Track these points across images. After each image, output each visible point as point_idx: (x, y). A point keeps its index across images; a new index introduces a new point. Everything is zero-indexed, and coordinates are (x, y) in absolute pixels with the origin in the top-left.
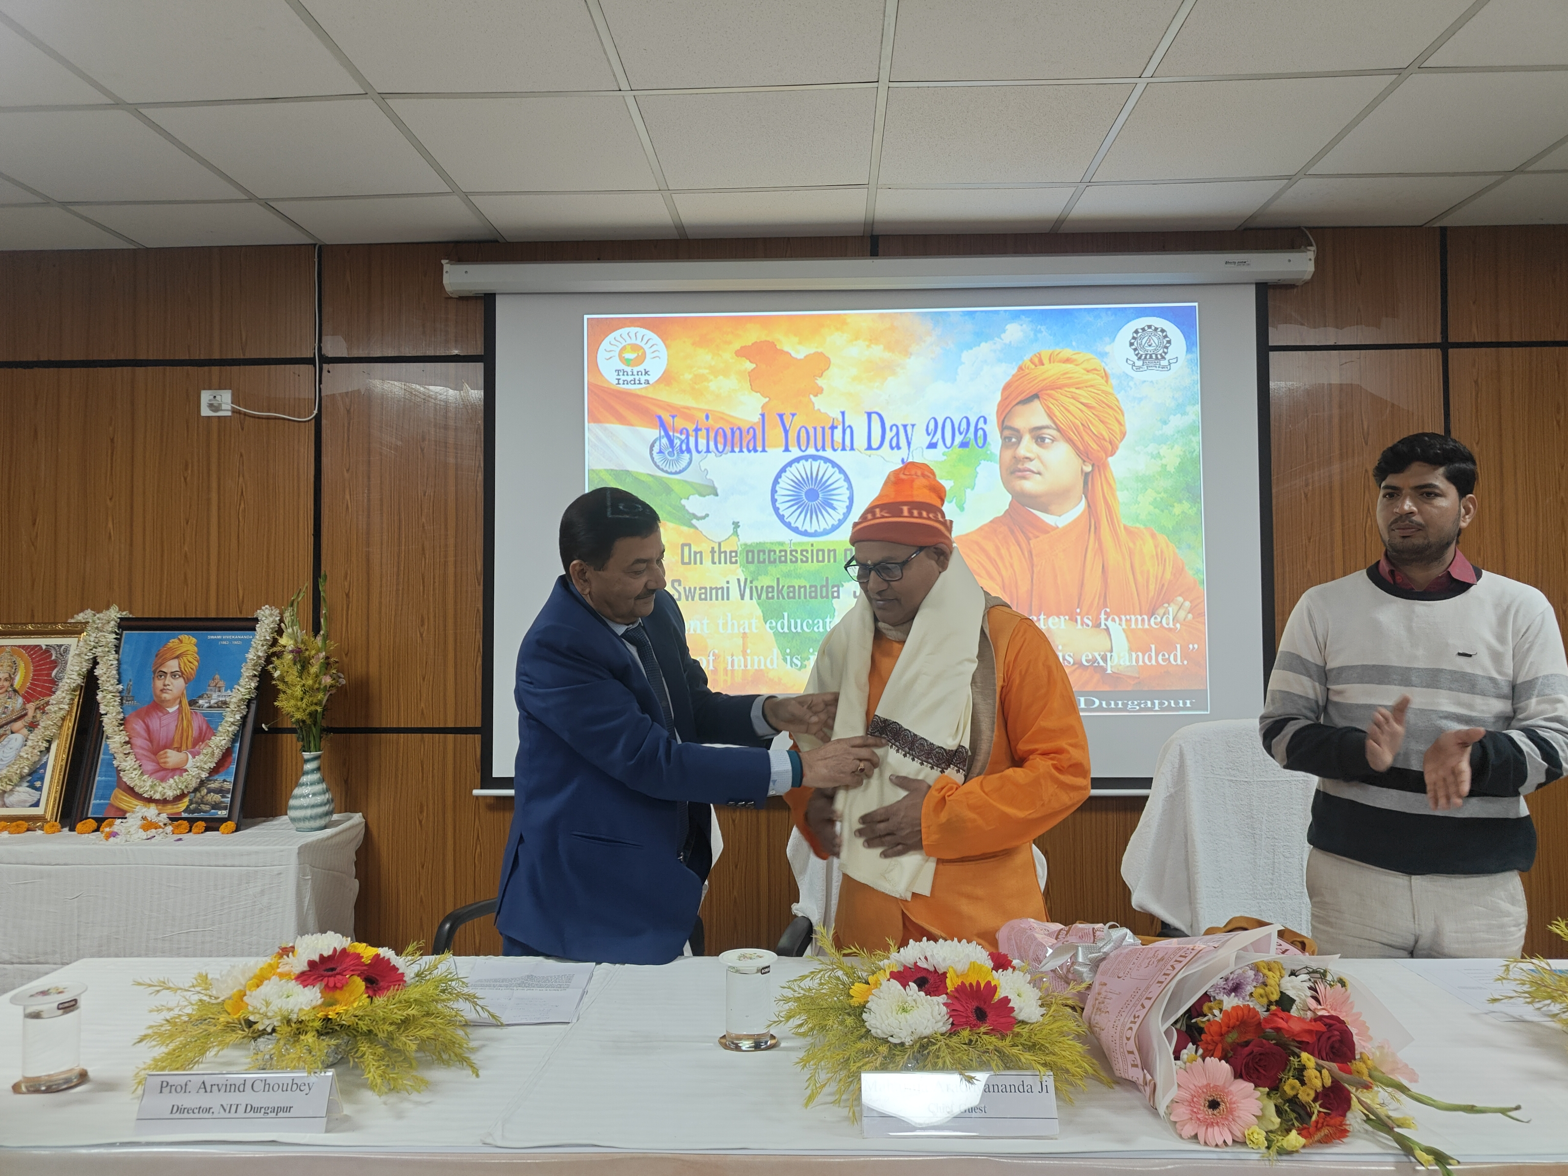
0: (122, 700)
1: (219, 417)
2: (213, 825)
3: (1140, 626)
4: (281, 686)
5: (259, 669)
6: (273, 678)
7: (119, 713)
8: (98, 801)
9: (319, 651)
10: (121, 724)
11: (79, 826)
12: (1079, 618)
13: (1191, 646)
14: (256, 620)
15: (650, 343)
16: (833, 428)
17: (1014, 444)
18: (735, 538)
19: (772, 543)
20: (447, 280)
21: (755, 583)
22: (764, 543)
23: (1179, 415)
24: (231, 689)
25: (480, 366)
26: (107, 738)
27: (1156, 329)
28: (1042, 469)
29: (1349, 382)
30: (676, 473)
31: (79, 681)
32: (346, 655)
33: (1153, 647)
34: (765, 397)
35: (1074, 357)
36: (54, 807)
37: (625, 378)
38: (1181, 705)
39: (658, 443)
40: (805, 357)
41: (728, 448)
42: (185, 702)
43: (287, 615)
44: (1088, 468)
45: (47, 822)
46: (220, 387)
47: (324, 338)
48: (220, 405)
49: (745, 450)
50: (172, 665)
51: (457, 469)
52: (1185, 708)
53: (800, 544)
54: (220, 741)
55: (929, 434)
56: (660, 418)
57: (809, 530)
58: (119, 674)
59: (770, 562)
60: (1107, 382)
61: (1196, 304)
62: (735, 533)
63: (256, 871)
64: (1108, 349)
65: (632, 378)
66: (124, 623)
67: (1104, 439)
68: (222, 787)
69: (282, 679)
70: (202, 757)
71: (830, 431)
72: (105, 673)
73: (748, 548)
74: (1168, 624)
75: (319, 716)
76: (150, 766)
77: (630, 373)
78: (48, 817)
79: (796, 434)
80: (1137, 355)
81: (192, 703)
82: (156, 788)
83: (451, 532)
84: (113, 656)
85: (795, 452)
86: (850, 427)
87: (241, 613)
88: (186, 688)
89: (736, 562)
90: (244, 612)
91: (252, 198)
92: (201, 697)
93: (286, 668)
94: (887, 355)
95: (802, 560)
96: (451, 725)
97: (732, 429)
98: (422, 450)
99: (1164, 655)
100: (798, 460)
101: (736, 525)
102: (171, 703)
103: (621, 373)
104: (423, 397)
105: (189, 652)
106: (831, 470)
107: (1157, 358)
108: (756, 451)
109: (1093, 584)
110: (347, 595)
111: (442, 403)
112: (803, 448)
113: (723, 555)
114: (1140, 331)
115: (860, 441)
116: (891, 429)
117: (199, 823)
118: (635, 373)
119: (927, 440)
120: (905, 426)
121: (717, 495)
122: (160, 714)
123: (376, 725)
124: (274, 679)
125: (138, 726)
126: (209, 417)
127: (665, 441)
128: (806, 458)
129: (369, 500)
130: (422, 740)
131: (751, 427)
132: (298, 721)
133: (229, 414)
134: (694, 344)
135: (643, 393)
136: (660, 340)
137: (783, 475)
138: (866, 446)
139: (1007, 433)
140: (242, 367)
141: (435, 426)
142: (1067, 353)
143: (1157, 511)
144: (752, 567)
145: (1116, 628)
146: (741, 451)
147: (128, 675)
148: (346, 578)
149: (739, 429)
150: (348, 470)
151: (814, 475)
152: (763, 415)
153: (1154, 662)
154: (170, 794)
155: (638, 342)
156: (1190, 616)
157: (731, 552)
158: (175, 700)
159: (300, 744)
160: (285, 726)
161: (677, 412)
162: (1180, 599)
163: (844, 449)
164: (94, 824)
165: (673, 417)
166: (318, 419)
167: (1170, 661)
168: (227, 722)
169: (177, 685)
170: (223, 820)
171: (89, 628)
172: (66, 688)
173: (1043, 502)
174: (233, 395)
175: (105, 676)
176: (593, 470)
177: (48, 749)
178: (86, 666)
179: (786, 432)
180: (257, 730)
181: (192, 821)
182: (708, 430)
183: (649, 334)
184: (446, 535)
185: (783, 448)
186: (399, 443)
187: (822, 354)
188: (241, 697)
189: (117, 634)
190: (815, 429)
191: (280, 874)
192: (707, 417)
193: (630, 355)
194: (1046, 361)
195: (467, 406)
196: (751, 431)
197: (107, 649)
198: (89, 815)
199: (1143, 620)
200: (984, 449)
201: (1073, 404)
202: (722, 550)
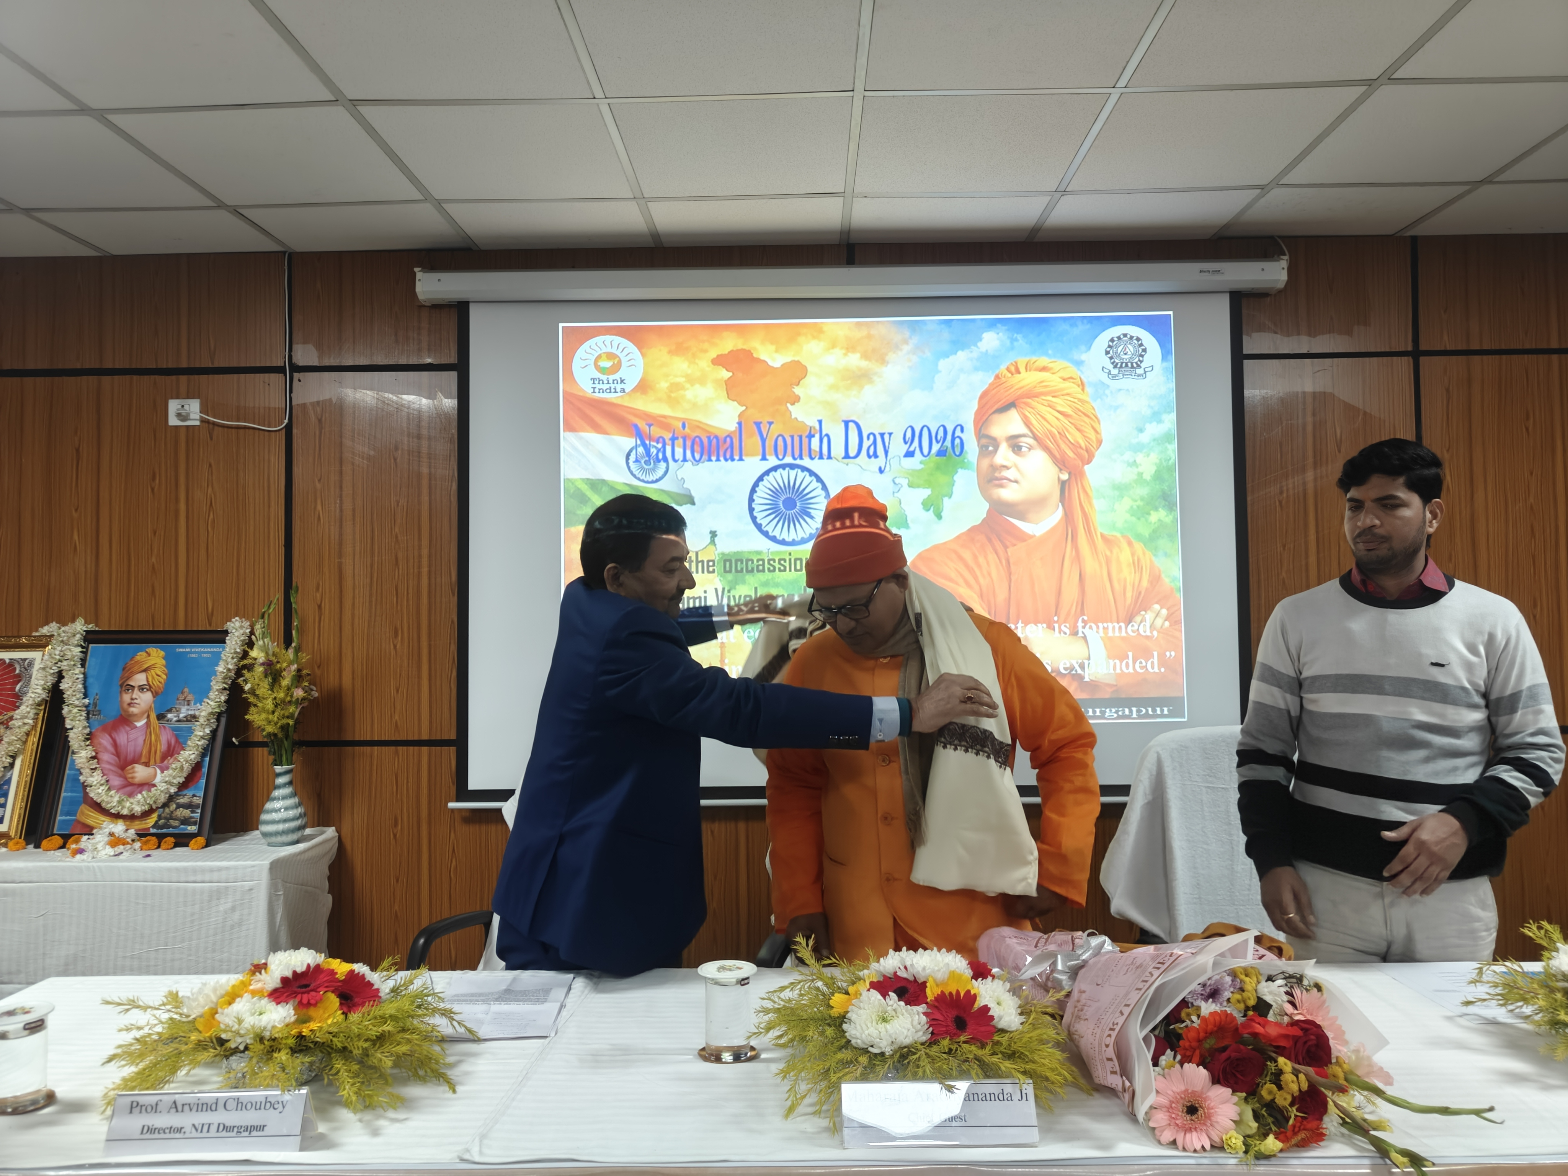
0: (88, 714)
1: (187, 427)
2: (182, 841)
3: (1117, 634)
4: (252, 699)
5: (230, 682)
6: (243, 691)
7: (85, 727)
8: (64, 818)
9: (291, 663)
10: (87, 739)
11: (45, 843)
12: (1056, 626)
13: (1168, 654)
14: (226, 633)
15: (626, 352)
16: (811, 436)
17: (991, 452)
18: (712, 547)
19: (750, 552)
20: (419, 288)
21: (733, 593)
22: (742, 552)
23: (1155, 424)
24: (201, 703)
25: (454, 375)
26: (73, 753)
27: (1131, 338)
28: (1018, 477)
29: (1322, 390)
30: (653, 482)
31: (44, 695)
32: (319, 667)
33: (1130, 654)
34: (742, 406)
35: (1050, 365)
36: (18, 824)
37: (601, 386)
38: (1159, 712)
39: (634, 452)
40: (782, 365)
41: (704, 457)
42: (153, 716)
43: (258, 627)
44: (1065, 476)
45: (11, 839)
46: (188, 397)
47: (295, 347)
48: (188, 414)
49: (722, 459)
50: (140, 679)
51: (430, 480)
52: (1162, 716)
53: (778, 553)
54: (189, 755)
55: (906, 443)
56: (636, 426)
57: (787, 539)
58: (85, 687)
59: (748, 571)
60: (1083, 390)
61: (1171, 313)
62: (713, 542)
63: (227, 888)
64: (1084, 357)
65: (608, 386)
66: (90, 637)
67: (1081, 447)
68: (191, 802)
69: (253, 692)
70: (170, 771)
71: (807, 440)
72: (71, 687)
73: (726, 558)
74: (1145, 632)
75: (291, 730)
76: (116, 781)
77: (606, 382)
78: (12, 834)
79: (773, 443)
80: (1113, 363)
81: (161, 717)
82: (124, 804)
83: (425, 542)
84: (78, 670)
85: (773, 461)
86: (827, 435)
87: (210, 625)
88: (154, 702)
89: (713, 571)
90: (213, 624)
91: (221, 205)
92: (170, 711)
93: (257, 681)
94: (864, 364)
95: (779, 569)
96: (425, 737)
97: (709, 438)
98: (395, 459)
99: (1141, 663)
100: (775, 469)
101: (713, 534)
102: (138, 717)
103: (596, 382)
104: (396, 406)
105: (157, 666)
106: (808, 479)
107: (1132, 367)
108: (733, 460)
109: (1071, 592)
110: (320, 607)
111: (415, 412)
112: (781, 457)
113: (700, 565)
114: (1116, 339)
115: (838, 449)
116: (868, 438)
117: (169, 838)
118: (611, 381)
119: (904, 448)
120: (882, 435)
121: (693, 503)
122: (128, 728)
123: (349, 738)
124: (245, 693)
125: (105, 741)
126: (177, 427)
127: (641, 450)
128: (783, 467)
129: (341, 510)
130: (397, 753)
131: (728, 436)
132: (269, 734)
133: (198, 423)
134: (670, 352)
135: (619, 402)
136: (636, 348)
137: (761, 484)
138: (843, 454)
139: (984, 441)
140: (211, 376)
141: (408, 435)
142: (1043, 361)
143: (1134, 519)
144: (730, 577)
145: (1094, 634)
146: (718, 460)
147: (94, 690)
148: (318, 589)
149: (716, 437)
150: (319, 480)
151: (792, 484)
152: (740, 424)
153: (1131, 670)
154: (138, 809)
155: (614, 351)
156: (1167, 624)
157: (708, 561)
158: (143, 713)
159: (272, 758)
160: (256, 740)
161: (653, 420)
162: (1157, 607)
163: (821, 457)
164: (59, 841)
165: (650, 425)
166: (289, 428)
167: (1147, 669)
168: (196, 736)
169: (145, 699)
170: (193, 836)
171: (54, 642)
172: (31, 702)
173: (1020, 510)
174: (201, 405)
175: (71, 690)
176: (568, 479)
177: (12, 765)
178: (51, 680)
179: (763, 441)
180: (227, 743)
181: (160, 837)
182: (685, 439)
183: (624, 342)
184: (420, 546)
185: (760, 457)
186: (372, 453)
187: (798, 361)
188: (211, 710)
189: (83, 647)
190: (792, 437)
191: (251, 890)
192: (684, 426)
193: (606, 364)
194: (1022, 369)
195: (440, 415)
196: (728, 439)
197: (72, 663)
198: (55, 832)
199: (1120, 628)
200: (962, 457)
201: (1050, 413)
202: (700, 559)
